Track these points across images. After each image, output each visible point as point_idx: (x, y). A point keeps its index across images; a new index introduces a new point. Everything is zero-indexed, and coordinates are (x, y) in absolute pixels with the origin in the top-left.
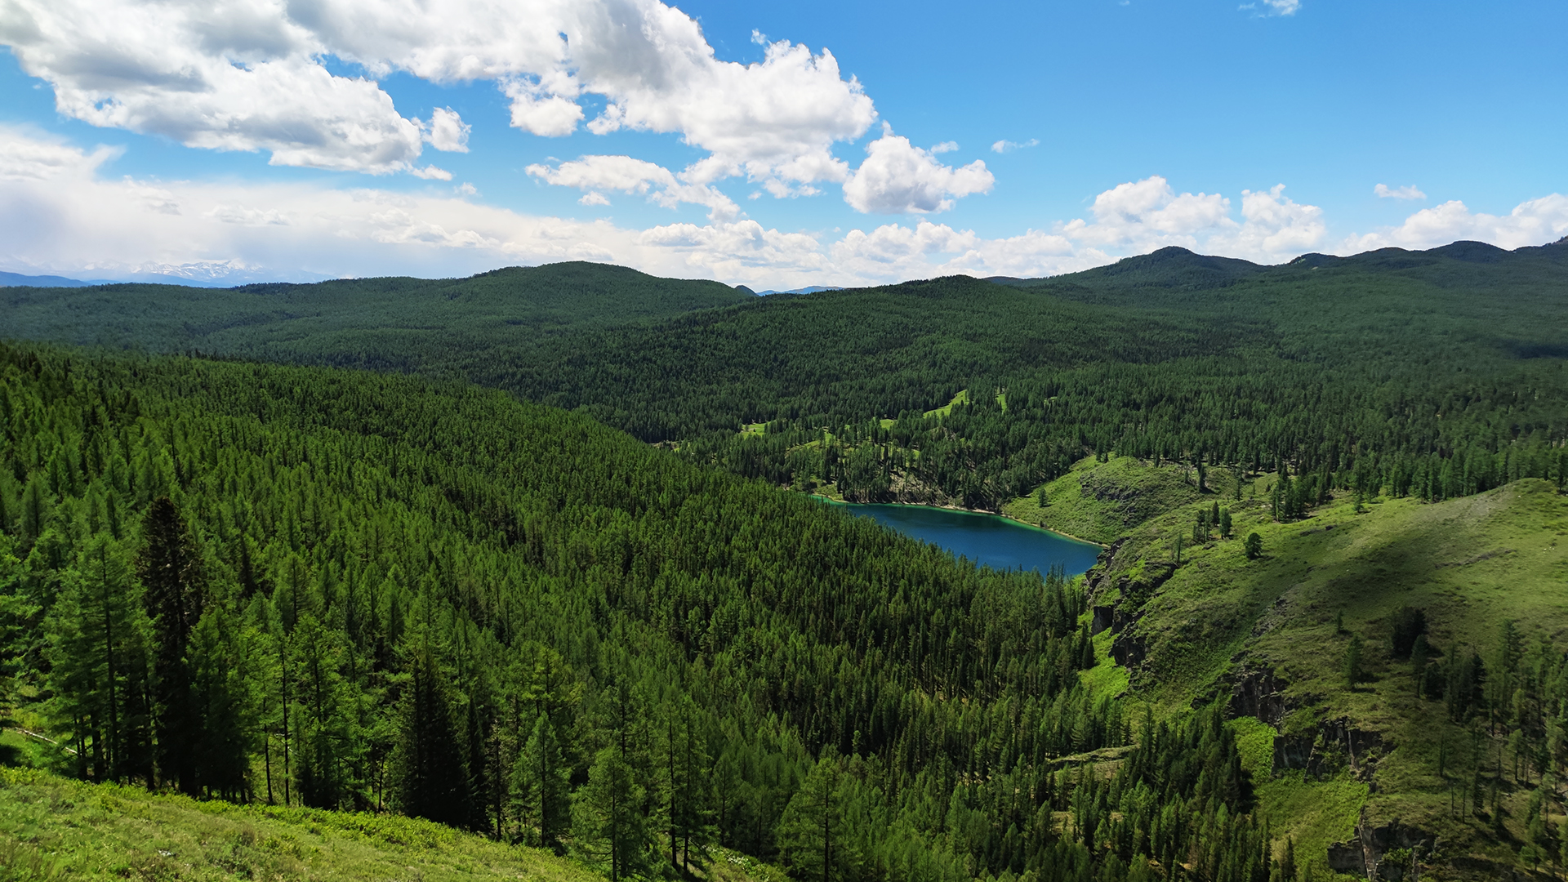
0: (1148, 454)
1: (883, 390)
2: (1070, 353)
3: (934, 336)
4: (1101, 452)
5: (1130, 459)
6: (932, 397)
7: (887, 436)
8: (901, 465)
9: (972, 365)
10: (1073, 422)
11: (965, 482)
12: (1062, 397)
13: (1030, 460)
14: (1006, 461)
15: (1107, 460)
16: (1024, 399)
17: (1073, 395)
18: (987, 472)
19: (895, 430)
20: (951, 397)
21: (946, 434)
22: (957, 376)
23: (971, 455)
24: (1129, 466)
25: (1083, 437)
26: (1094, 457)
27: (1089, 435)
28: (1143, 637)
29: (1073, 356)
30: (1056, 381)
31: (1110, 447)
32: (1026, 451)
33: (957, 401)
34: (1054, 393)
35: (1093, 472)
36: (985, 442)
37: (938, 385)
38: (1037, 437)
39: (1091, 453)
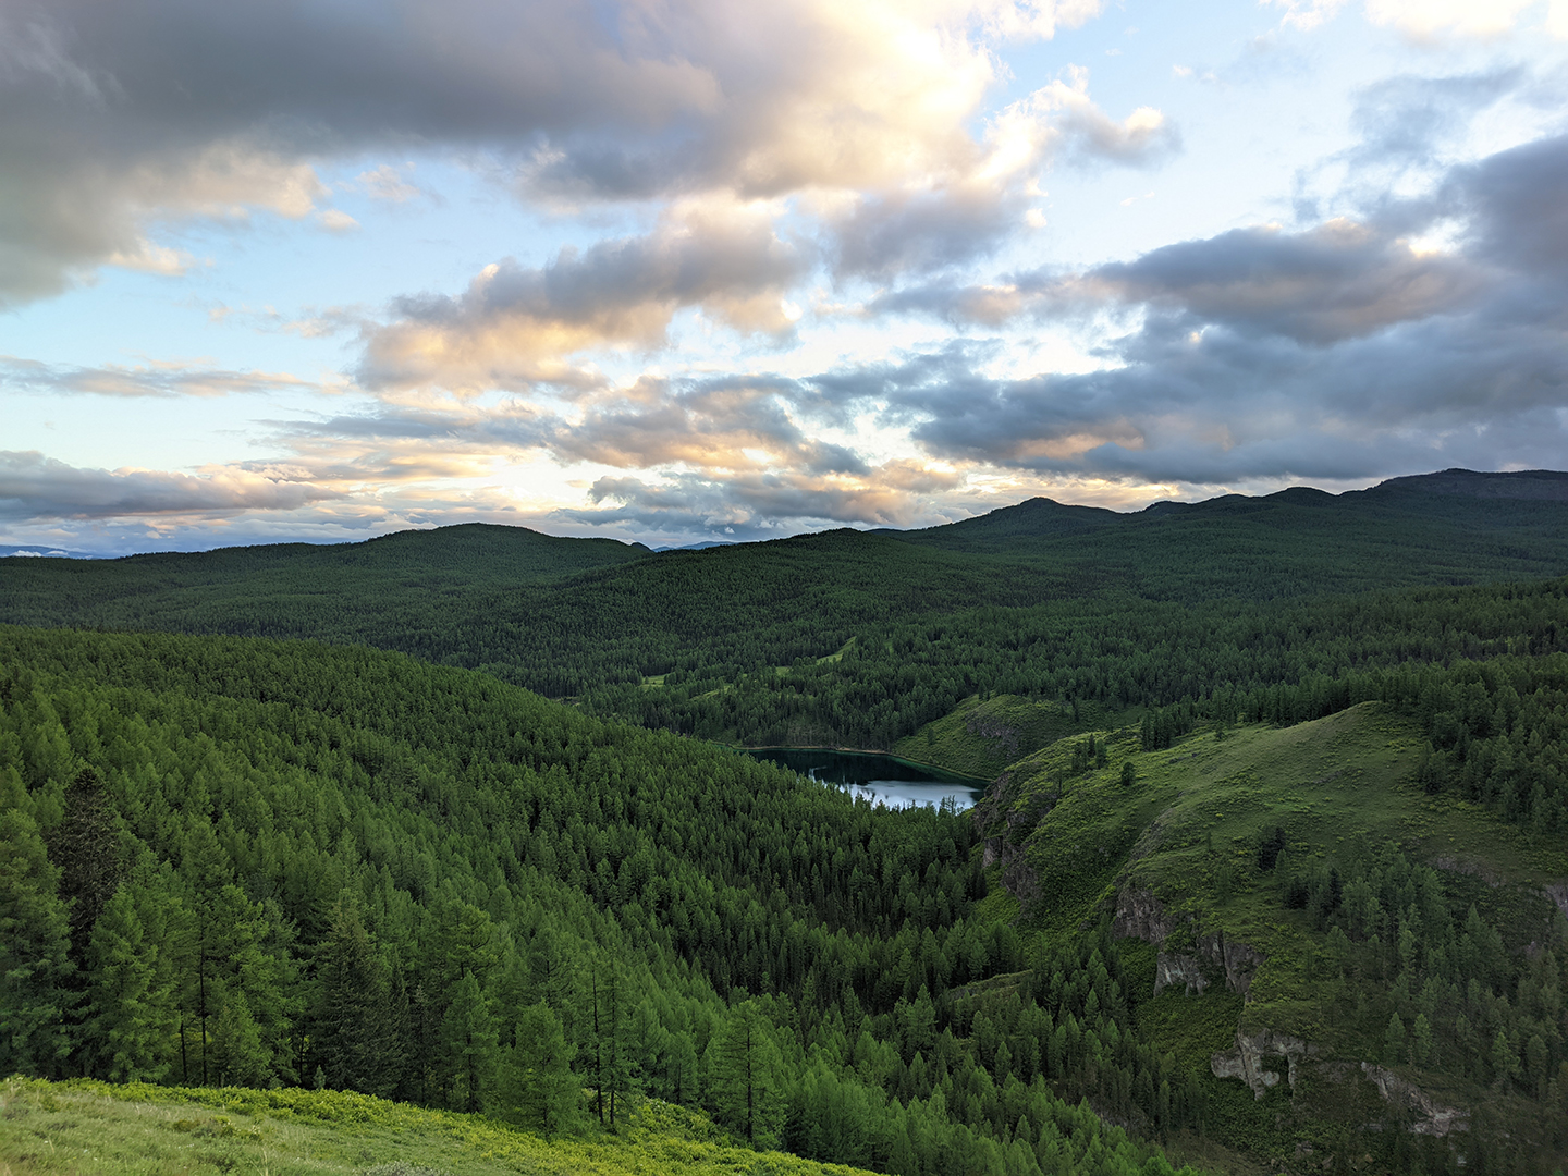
0: (1026, 691)
1: (778, 639)
2: (950, 599)
3: (823, 586)
4: (983, 691)
5: (1010, 698)
6: (825, 645)
7: (784, 683)
8: (798, 710)
9: (861, 613)
10: (956, 663)
11: (858, 725)
12: (945, 640)
13: (918, 701)
14: (896, 703)
15: (988, 698)
16: (910, 644)
17: (955, 638)
18: (879, 714)
19: (790, 677)
20: (841, 644)
21: (838, 679)
22: (848, 624)
23: (863, 699)
24: (1009, 704)
25: (967, 677)
26: (977, 696)
27: (973, 676)
28: (1031, 866)
29: (953, 602)
30: (938, 626)
31: (990, 686)
32: (914, 692)
33: (847, 648)
34: (937, 637)
35: (976, 710)
36: (876, 685)
37: (830, 633)
38: (924, 678)
39: (975, 692)
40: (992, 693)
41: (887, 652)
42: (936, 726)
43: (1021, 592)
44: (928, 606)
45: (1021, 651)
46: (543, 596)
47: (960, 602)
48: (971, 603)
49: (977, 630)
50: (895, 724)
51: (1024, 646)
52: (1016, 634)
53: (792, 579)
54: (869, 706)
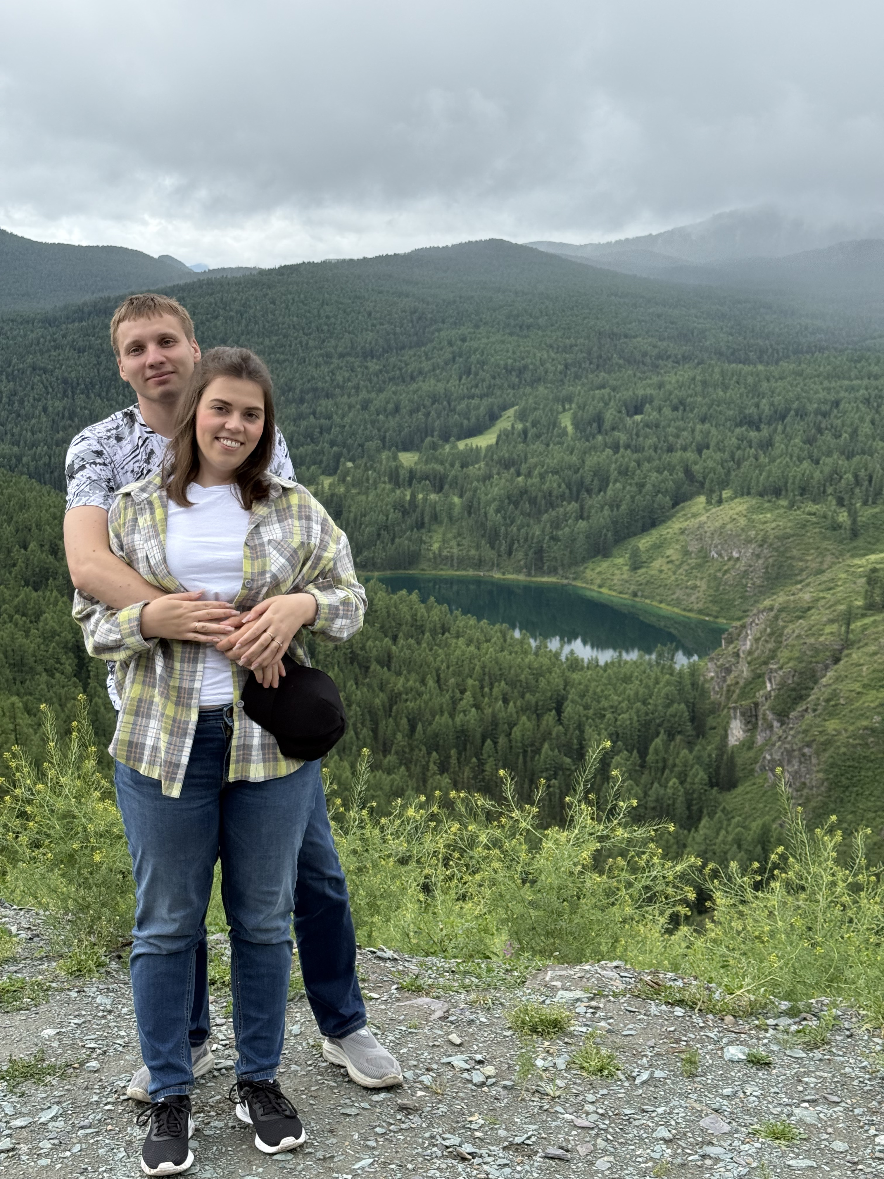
0: (777, 492)
1: (397, 409)
2: (655, 352)
3: (464, 330)
4: (712, 491)
5: (754, 501)
6: (468, 419)
7: (412, 476)
8: (435, 518)
9: (521, 372)
10: (670, 449)
11: (526, 540)
12: (650, 414)
13: (615, 505)
14: (582, 508)
15: (720, 502)
16: (599, 419)
17: (667, 411)
18: (556, 525)
19: (422, 468)
20: (493, 417)
21: (495, 471)
22: (501, 387)
23: (533, 501)
24: (752, 510)
25: (687, 471)
26: (702, 499)
27: (696, 468)
28: (809, 745)
29: (659, 357)
30: (640, 392)
31: (724, 484)
32: (609, 492)
33: (505, 423)
34: (638, 410)
35: (703, 518)
36: (552, 482)
37: (475, 401)
38: (624, 472)
39: (699, 493)
40: (726, 494)
41: (565, 433)
42: (644, 542)
43: (760, 342)
44: (621, 362)
45: (765, 432)
46: (32, 336)
47: (669, 357)
48: (686, 358)
49: (699, 399)
50: (581, 537)
51: (769, 424)
52: (757, 406)
53: (415, 317)
54: (540, 512)
